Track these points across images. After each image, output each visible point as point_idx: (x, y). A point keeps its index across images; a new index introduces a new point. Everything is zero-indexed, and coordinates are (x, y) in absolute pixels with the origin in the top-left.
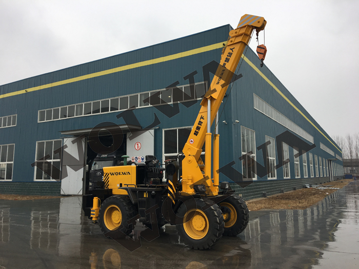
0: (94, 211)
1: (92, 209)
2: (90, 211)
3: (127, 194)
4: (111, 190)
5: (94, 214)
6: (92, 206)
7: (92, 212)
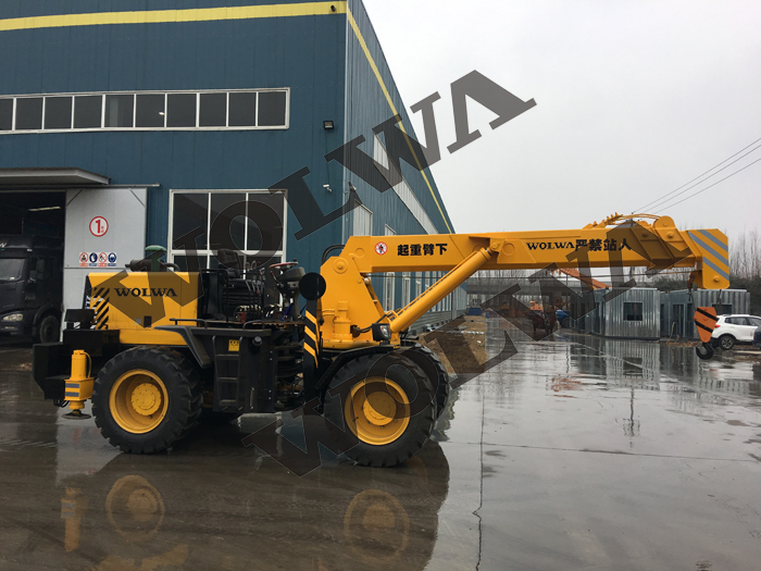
0: (74, 386)
1: (67, 382)
2: (63, 385)
3: (184, 343)
4: (117, 332)
5: (75, 395)
6: (69, 374)
7: (67, 390)
